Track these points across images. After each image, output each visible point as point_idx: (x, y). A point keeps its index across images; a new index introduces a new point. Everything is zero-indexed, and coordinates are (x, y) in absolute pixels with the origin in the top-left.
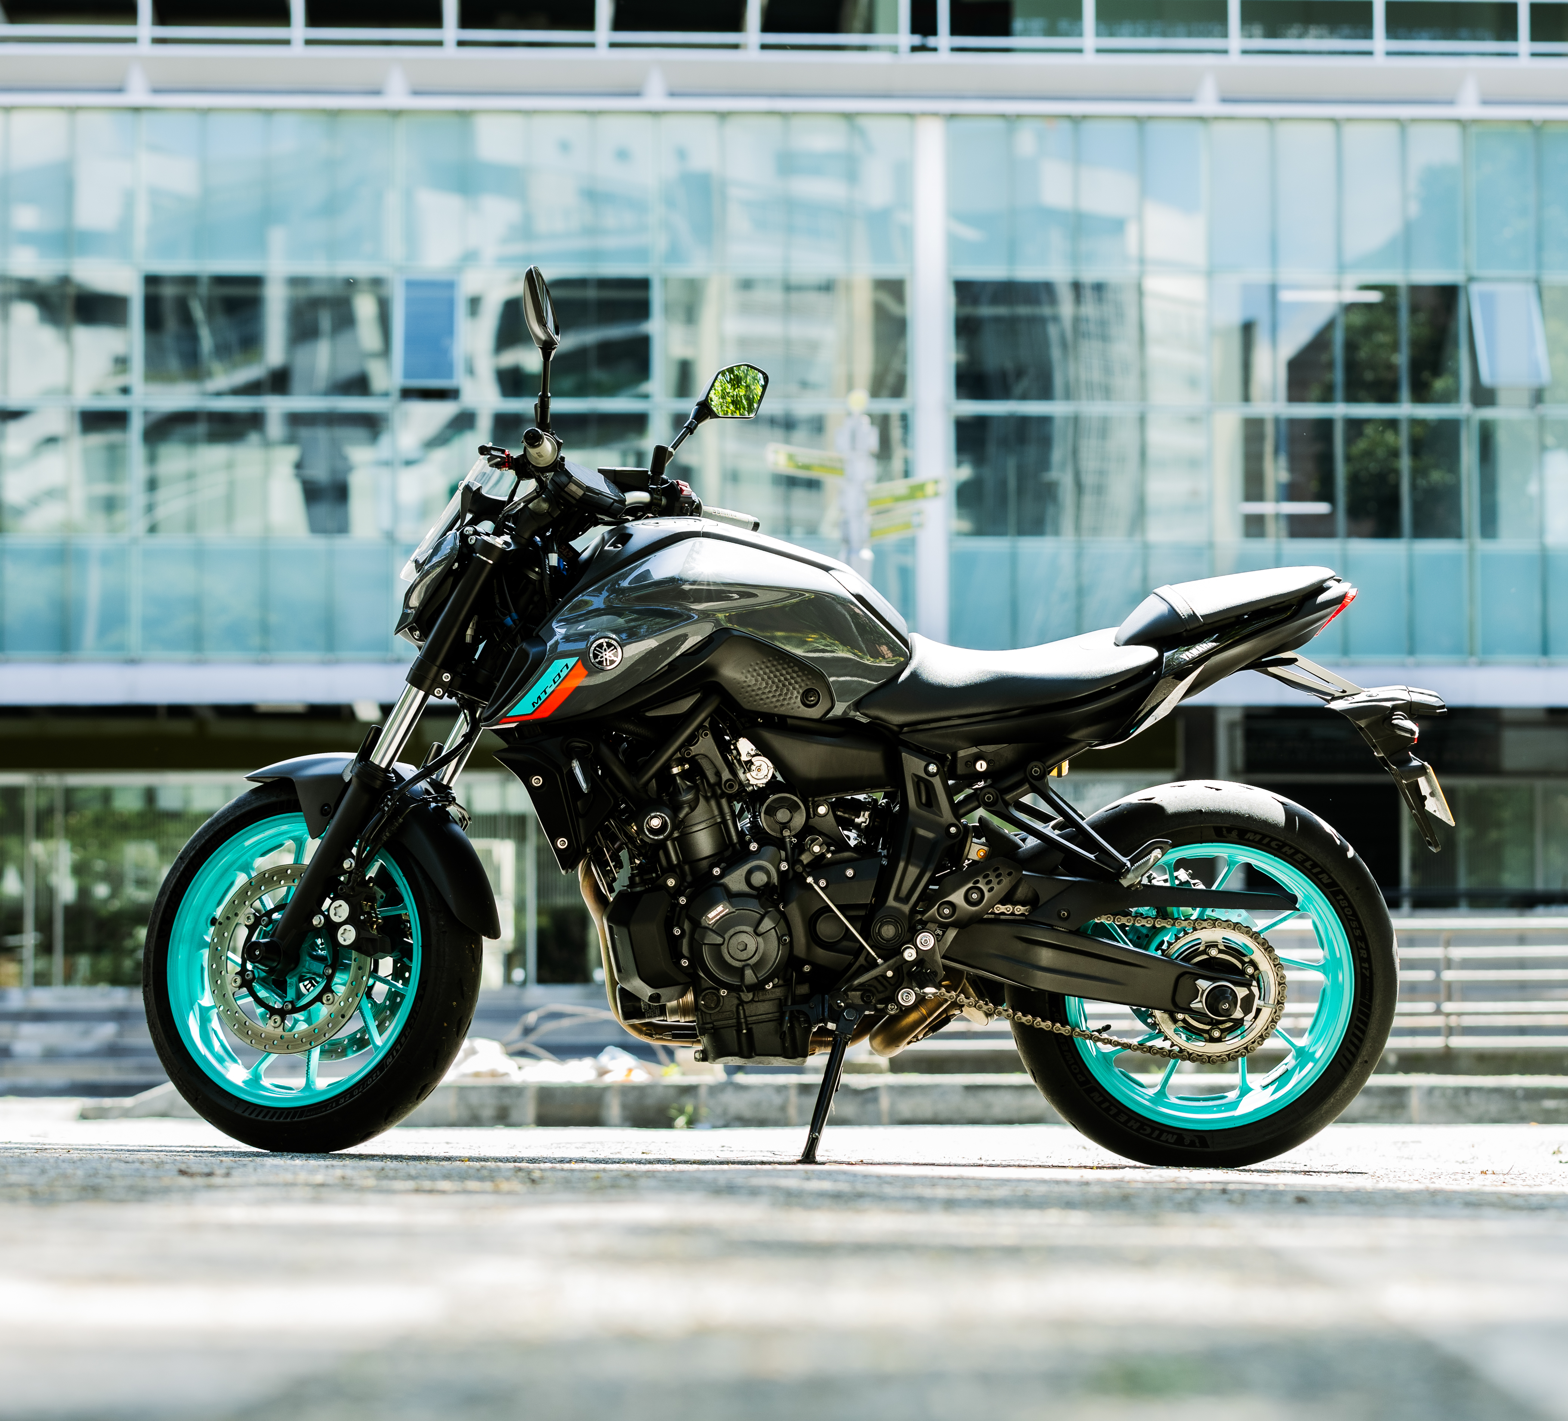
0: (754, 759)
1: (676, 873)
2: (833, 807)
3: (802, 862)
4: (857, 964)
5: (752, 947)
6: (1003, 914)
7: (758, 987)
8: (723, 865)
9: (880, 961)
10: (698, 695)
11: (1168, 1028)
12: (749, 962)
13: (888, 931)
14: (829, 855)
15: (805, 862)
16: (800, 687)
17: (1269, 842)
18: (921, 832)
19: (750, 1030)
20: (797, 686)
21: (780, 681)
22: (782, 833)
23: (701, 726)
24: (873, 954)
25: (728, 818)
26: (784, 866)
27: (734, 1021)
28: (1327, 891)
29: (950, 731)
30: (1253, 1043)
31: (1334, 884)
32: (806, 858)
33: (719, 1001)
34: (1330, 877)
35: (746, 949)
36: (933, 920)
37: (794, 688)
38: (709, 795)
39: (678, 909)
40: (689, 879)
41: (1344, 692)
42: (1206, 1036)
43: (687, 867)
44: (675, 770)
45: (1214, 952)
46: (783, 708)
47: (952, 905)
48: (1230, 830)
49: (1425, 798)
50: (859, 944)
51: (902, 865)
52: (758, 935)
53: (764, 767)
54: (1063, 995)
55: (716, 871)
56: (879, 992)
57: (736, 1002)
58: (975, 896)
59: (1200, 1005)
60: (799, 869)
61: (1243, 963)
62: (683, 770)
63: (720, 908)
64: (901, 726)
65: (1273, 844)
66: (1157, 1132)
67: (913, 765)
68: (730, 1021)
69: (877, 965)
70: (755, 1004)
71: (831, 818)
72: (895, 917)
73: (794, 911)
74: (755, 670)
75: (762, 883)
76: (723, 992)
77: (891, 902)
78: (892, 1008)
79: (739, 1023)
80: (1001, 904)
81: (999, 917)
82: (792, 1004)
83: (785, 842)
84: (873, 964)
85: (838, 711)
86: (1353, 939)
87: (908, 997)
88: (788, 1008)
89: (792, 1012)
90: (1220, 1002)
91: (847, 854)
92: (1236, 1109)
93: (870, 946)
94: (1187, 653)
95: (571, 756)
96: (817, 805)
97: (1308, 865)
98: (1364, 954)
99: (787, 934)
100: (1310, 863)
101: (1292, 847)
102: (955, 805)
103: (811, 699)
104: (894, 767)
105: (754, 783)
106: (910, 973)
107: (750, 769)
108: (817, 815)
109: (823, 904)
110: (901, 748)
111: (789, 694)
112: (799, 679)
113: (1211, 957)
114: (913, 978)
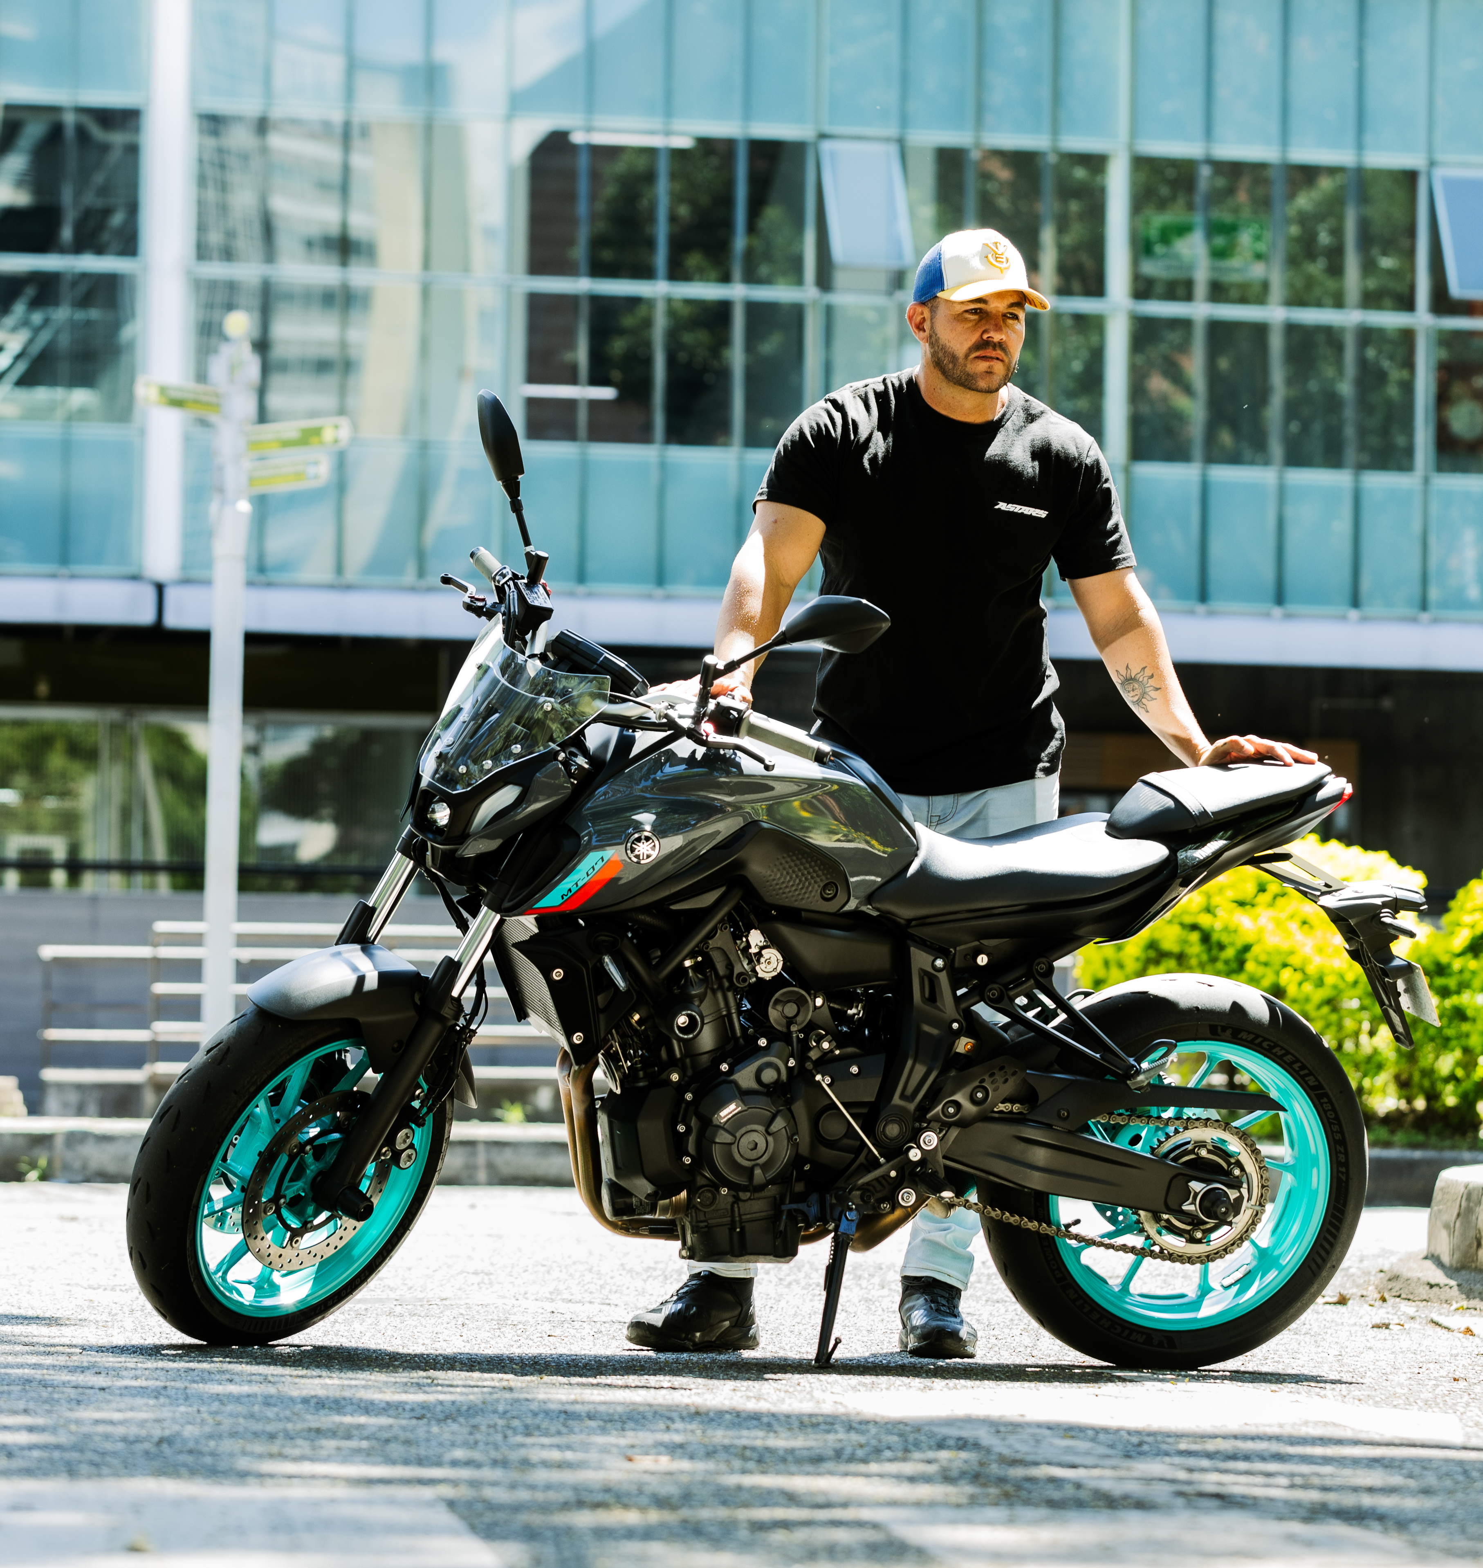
0: (764, 952)
1: (677, 1066)
2: (828, 998)
3: (810, 1058)
4: (858, 1162)
5: (762, 1146)
6: (1001, 1112)
7: (761, 1188)
8: (730, 1060)
9: (882, 1160)
10: (723, 889)
11: (1151, 1228)
12: (758, 1161)
13: (893, 1130)
14: (837, 1052)
15: (814, 1058)
16: (821, 880)
17: (1262, 1042)
18: (926, 1028)
19: (742, 1228)
20: (818, 880)
21: (803, 875)
22: (788, 1027)
23: (722, 921)
24: (876, 1153)
25: (733, 1011)
26: (792, 1063)
27: (729, 1219)
28: (1312, 1093)
29: (956, 925)
30: (1233, 1245)
31: (1320, 1087)
32: (814, 1055)
33: (714, 1198)
34: (1317, 1080)
35: (756, 1148)
36: (936, 1119)
37: (816, 882)
38: (715, 987)
39: (683, 1106)
40: (690, 1072)
41: (1327, 885)
42: (1187, 1236)
43: (688, 1061)
44: (688, 963)
45: (1203, 1153)
46: (804, 902)
47: (957, 1105)
48: (1224, 1029)
49: (1399, 994)
50: (858, 1143)
51: (910, 1063)
52: (769, 1134)
53: (774, 960)
54: (1047, 1194)
55: (724, 1067)
56: (876, 1191)
57: (731, 1200)
58: (980, 1095)
59: (1192, 1208)
60: (809, 1065)
62: (697, 963)
63: (732, 1106)
64: (909, 921)
65: (1265, 1044)
66: (1127, 1332)
67: (920, 959)
68: (724, 1220)
69: (878, 1165)
70: (749, 1202)
71: (826, 1010)
72: (900, 1116)
73: (800, 1108)
74: (781, 864)
75: (772, 1080)
76: (724, 1191)
77: (896, 1100)
78: (886, 1206)
79: (733, 1222)
80: (1002, 1103)
81: (997, 1115)
82: (790, 1203)
83: (792, 1037)
84: (876, 1165)
85: (852, 905)
86: (1332, 1143)
87: (907, 1197)
88: (785, 1207)
89: (789, 1211)
90: (1218, 1207)
91: (850, 1050)
92: (1198, 1309)
93: (873, 1145)
94: (1199, 851)
95: (599, 950)
96: (815, 998)
97: (1296, 1066)
98: (1342, 1158)
99: (797, 1133)
100: (1299, 1064)
101: (1282, 1048)
102: (958, 1000)
103: (830, 893)
104: (902, 962)
105: (761, 975)
106: (913, 1174)
107: (758, 961)
108: (815, 1008)
109: (829, 1102)
110: (909, 942)
111: (810, 888)
112: (820, 873)
113: (1199, 1158)
114: (917, 1179)
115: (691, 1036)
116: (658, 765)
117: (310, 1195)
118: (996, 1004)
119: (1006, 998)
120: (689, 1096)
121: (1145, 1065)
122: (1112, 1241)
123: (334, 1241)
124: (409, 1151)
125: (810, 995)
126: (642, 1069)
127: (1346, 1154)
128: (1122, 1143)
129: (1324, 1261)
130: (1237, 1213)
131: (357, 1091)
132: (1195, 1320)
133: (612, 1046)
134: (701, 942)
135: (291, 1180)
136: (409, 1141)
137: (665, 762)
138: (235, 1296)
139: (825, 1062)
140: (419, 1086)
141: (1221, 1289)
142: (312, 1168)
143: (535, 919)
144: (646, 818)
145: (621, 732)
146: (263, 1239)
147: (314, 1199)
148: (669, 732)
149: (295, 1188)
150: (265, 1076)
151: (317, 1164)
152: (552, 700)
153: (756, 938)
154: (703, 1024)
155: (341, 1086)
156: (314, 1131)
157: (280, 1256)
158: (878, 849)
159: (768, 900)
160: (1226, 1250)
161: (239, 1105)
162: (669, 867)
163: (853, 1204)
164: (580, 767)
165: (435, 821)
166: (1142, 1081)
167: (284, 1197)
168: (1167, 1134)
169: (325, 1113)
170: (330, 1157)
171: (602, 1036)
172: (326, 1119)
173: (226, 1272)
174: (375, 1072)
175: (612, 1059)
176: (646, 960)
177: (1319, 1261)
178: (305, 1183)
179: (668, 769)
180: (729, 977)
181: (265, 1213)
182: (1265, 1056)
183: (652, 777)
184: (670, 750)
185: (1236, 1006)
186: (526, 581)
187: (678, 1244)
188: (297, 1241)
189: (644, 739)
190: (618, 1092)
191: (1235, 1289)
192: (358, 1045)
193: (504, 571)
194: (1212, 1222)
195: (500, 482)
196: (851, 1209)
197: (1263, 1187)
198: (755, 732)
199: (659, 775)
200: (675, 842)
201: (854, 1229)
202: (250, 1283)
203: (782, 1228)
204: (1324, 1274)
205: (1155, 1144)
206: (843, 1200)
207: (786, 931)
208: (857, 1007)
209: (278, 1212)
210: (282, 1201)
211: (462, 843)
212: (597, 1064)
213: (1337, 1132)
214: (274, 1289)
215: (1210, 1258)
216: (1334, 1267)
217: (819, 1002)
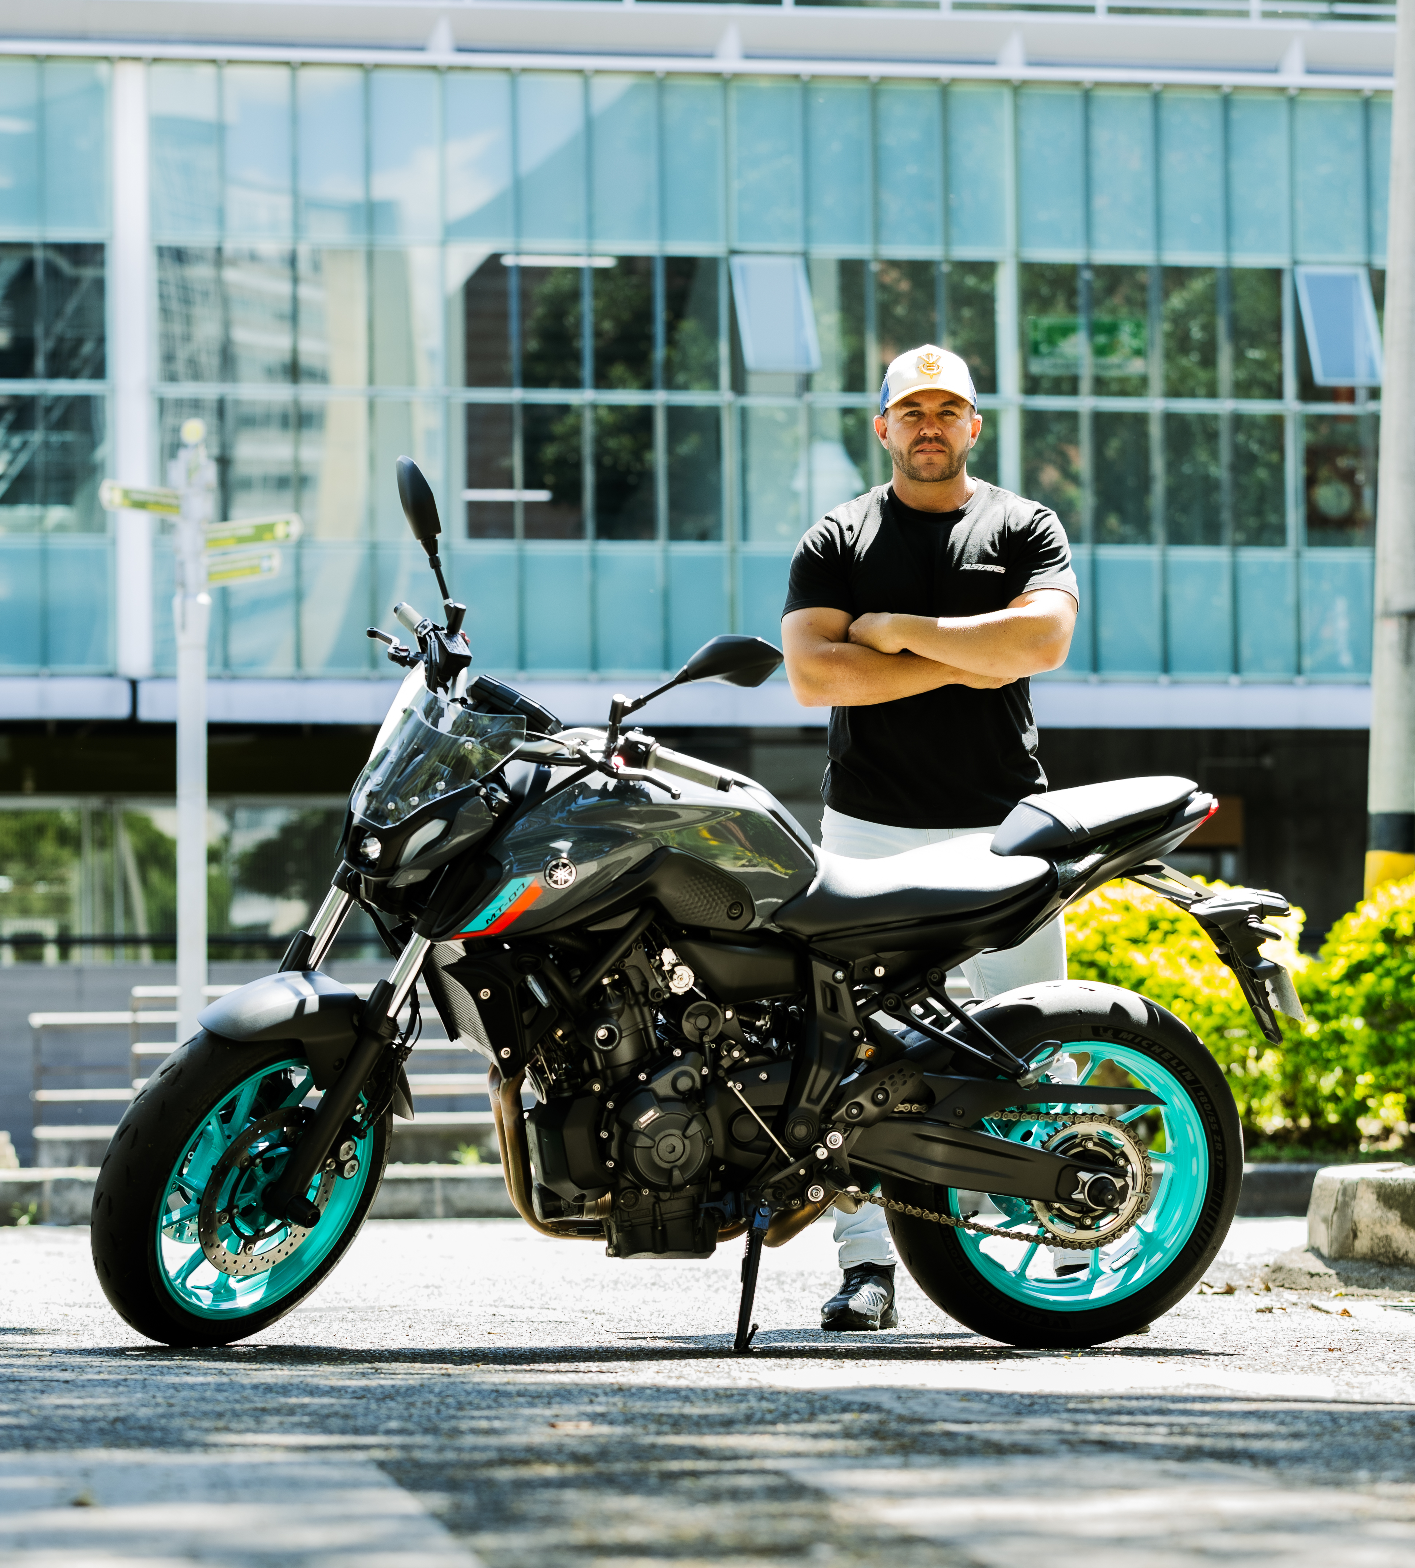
0: (676, 969)
1: (598, 1077)
2: (737, 1011)
3: (722, 1066)
4: (769, 1162)
5: (679, 1149)
6: (901, 1112)
7: (681, 1187)
8: (647, 1070)
9: (792, 1159)
10: (636, 911)
11: (1044, 1217)
12: (676, 1163)
13: (801, 1131)
14: (747, 1060)
15: (726, 1066)
16: (728, 901)
17: (1141, 1041)
18: (829, 1036)
19: (664, 1226)
20: (725, 900)
21: (710, 896)
22: (701, 1038)
23: (636, 940)
24: (786, 1153)
25: (649, 1024)
26: (705, 1071)
27: (651, 1218)
28: (1189, 1087)
29: (855, 939)
30: (1120, 1230)
31: (1196, 1081)
32: (725, 1063)
33: (637, 1199)
34: (1193, 1075)
35: (673, 1151)
36: (841, 1120)
37: (722, 902)
38: (632, 1002)
39: (606, 1114)
40: (610, 1083)
41: (1197, 894)
42: (1077, 1223)
43: (609, 1072)
44: (606, 981)
45: (1090, 1145)
46: (712, 921)
47: (860, 1106)
48: (1106, 1030)
49: (1268, 994)
50: (769, 1144)
51: (814, 1068)
52: (686, 1138)
53: (685, 976)
54: (947, 1187)
55: (643, 1077)
56: (787, 1189)
57: (652, 1200)
58: (880, 1097)
59: (1081, 1196)
60: (721, 1073)
61: (1114, 1155)
62: (614, 981)
63: (651, 1113)
64: (810, 937)
65: (1144, 1043)
66: (1025, 1314)
67: (822, 972)
68: (647, 1219)
69: (789, 1164)
70: (669, 1201)
71: (736, 1022)
72: (807, 1118)
73: (713, 1113)
74: (690, 886)
75: (687, 1088)
76: (646, 1192)
77: (803, 1103)
78: (796, 1203)
79: (655, 1221)
80: (902, 1103)
81: (897, 1115)
82: (707, 1202)
83: (704, 1048)
84: (786, 1164)
85: (756, 923)
86: (1209, 1133)
87: (816, 1193)
88: (704, 1205)
89: (707, 1209)
90: (1105, 1194)
91: (759, 1058)
92: (1090, 1292)
93: (783, 1145)
94: (1078, 864)
95: (523, 971)
96: (725, 1011)
97: (1174, 1062)
98: (1219, 1147)
99: (711, 1136)
100: (1176, 1061)
101: (1160, 1046)
102: (858, 1009)
103: (735, 912)
104: (804, 976)
105: (674, 990)
106: (821, 1172)
107: (671, 978)
108: (726, 1020)
109: (741, 1106)
110: (811, 956)
111: (717, 908)
112: (726, 894)
113: (1087, 1150)
114: (824, 1176)
115: (610, 1047)
116: (573, 798)
117: (261, 1205)
118: (893, 1012)
119: (902, 1006)
120: (610, 1105)
121: (1033, 1066)
122: (1008, 1230)
123: (285, 1247)
124: (352, 1162)
125: (720, 1008)
126: (566, 1080)
127: (1223, 1143)
128: (1015, 1138)
129: (1206, 1243)
130: (1123, 1200)
131: (303, 1108)
132: (1087, 1301)
133: (537, 1060)
134: (617, 960)
135: (243, 1191)
136: (351, 1153)
137: (579, 794)
138: (194, 1300)
139: (736, 1070)
140: (360, 1101)
141: (1110, 1272)
142: (262, 1179)
143: (463, 943)
144: (563, 845)
145: (538, 768)
146: (218, 1246)
147: (265, 1209)
148: (582, 767)
149: (247, 1199)
150: (216, 1095)
151: (267, 1176)
152: (473, 739)
153: (668, 956)
154: (621, 1037)
155: (288, 1103)
156: (263, 1146)
157: (235, 1262)
158: (780, 872)
159: (679, 919)
160: (1114, 1235)
161: (192, 1122)
162: (586, 892)
163: (766, 1200)
164: (501, 802)
165: (367, 855)
166: (1031, 1080)
167: (237, 1207)
168: (1055, 1129)
169: (272, 1129)
170: (279, 1169)
171: (528, 1050)
172: (274, 1134)
173: (185, 1279)
174: (318, 1089)
175: (538, 1071)
176: (567, 979)
177: (1201, 1243)
178: (256, 1194)
179: (581, 801)
180: (645, 993)
181: (220, 1222)
182: (1145, 1054)
183: (567, 808)
184: (584, 783)
185: (1116, 1007)
186: (446, 631)
187: (605, 1243)
188: (251, 1248)
189: (559, 774)
190: (545, 1102)
191: (1123, 1272)
192: (301, 1064)
193: (426, 623)
194: (1100, 1210)
195: (420, 541)
196: (763, 1205)
197: (1146, 1175)
198: (661, 763)
199: (573, 807)
200: (590, 868)
201: (767, 1224)
202: (208, 1288)
203: (700, 1225)
204: (1206, 1255)
205: (1045, 1138)
206: (756, 1197)
207: (696, 948)
208: (764, 1019)
209: (232, 1221)
210: (235, 1211)
211: (392, 875)
212: (524, 1077)
213: (1214, 1123)
214: (231, 1294)
215: (1099, 1243)
216: (1215, 1248)
217: (729, 1014)
